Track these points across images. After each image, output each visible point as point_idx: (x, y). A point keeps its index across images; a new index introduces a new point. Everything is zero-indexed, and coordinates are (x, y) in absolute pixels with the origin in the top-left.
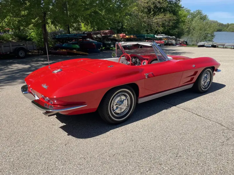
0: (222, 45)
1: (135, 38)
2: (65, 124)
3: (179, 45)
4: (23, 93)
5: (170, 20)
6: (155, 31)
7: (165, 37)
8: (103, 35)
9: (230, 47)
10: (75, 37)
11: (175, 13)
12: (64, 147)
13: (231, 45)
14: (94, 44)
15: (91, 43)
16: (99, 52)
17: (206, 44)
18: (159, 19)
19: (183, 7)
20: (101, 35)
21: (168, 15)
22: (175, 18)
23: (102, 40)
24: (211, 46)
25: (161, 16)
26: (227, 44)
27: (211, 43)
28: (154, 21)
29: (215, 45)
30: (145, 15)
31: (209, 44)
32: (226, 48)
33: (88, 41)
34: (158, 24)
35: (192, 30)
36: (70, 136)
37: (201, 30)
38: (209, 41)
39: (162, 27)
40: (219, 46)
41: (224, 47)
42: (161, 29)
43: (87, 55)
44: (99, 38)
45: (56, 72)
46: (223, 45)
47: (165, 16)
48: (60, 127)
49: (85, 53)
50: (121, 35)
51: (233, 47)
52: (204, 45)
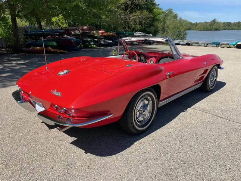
0: (195, 43)
1: (114, 35)
2: (77, 139)
3: (156, 44)
4: (19, 102)
5: (147, 18)
6: (133, 29)
7: (143, 35)
8: (81, 32)
9: (204, 45)
10: (51, 33)
11: (150, 10)
12: (88, 170)
13: (204, 43)
14: (73, 41)
15: (70, 40)
16: (78, 50)
17: (181, 42)
18: (136, 16)
19: (159, 5)
20: (79, 31)
21: (145, 13)
22: (152, 15)
23: (80, 36)
24: (185, 44)
25: (138, 13)
26: (201, 42)
27: (185, 42)
28: (131, 19)
29: (190, 43)
30: (122, 12)
31: (184, 42)
32: (199, 46)
33: (65, 37)
34: (135, 21)
35: (167, 29)
36: (89, 155)
37: (174, 28)
38: (183, 39)
39: (140, 24)
40: (193, 44)
41: (198, 44)
42: (138, 27)
43: (66, 53)
44: (78, 35)
45: (61, 73)
46: (197, 43)
47: (141, 13)
48: (71, 142)
49: (64, 51)
50: (100, 32)
51: (206, 45)
52: (179, 43)
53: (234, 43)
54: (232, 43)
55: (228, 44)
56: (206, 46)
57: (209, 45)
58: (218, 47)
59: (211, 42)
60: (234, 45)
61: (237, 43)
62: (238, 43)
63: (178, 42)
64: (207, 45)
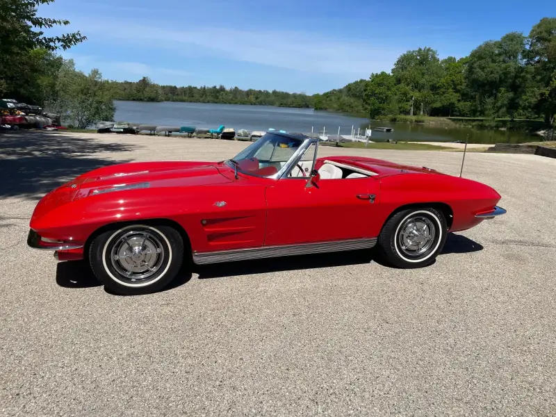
9: (164, 132)
13: (165, 129)
17: (114, 126)
24: (122, 130)
26: (158, 128)
29: (135, 128)
31: (122, 126)
32: (154, 135)
40: (142, 131)
41: (152, 132)
46: (154, 129)
51: (167, 133)
52: (109, 129)
53: (218, 130)
54: (214, 130)
55: (208, 132)
56: (169, 136)
57: (173, 133)
58: (191, 137)
59: (179, 127)
60: (218, 133)
61: (222, 129)
62: (226, 130)
63: (109, 127)
64: (169, 133)
